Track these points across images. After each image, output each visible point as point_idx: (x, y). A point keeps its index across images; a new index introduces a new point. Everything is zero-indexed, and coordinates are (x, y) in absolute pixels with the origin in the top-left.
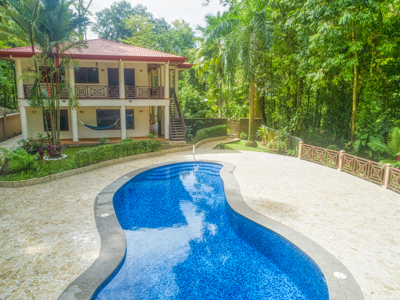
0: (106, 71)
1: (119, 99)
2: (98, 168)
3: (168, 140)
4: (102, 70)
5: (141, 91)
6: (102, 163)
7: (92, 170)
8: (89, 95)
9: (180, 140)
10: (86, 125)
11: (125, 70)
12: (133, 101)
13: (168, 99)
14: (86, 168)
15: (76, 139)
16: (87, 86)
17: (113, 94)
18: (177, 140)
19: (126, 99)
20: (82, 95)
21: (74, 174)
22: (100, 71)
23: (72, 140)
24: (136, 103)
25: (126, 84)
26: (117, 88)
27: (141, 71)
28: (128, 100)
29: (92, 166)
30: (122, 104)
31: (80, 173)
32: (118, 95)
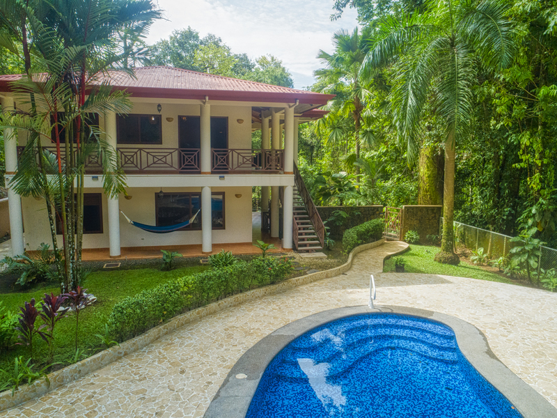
0: (175, 123)
1: (200, 173)
2: (166, 334)
3: (289, 250)
4: (169, 120)
5: (241, 158)
8: (144, 165)
10: (136, 224)
12: (227, 177)
13: (291, 173)
15: (115, 251)
16: (140, 149)
17: (189, 164)
18: (307, 251)
19: (212, 173)
20: (131, 167)
22: (164, 123)
23: (107, 250)
24: (232, 181)
25: (213, 145)
26: (196, 153)
27: (240, 121)
28: (216, 177)
29: (153, 332)
30: (206, 183)
32: (199, 165)
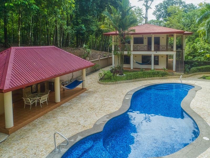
0: (147, 39)
1: (151, 51)
2: (135, 81)
3: (174, 71)
4: (145, 38)
5: (161, 47)
6: (137, 79)
7: (133, 82)
8: (139, 49)
9: (181, 72)
10: (137, 62)
11: (155, 38)
12: (158, 52)
13: (175, 51)
14: (130, 81)
15: (132, 68)
16: (138, 46)
17: (149, 49)
18: (179, 72)
19: (154, 51)
20: (135, 49)
21: (125, 83)
23: (130, 68)
25: (155, 44)
26: (150, 46)
27: (163, 38)
28: (155, 52)
29: (133, 80)
30: (153, 53)
31: (128, 82)
32: (151, 49)
